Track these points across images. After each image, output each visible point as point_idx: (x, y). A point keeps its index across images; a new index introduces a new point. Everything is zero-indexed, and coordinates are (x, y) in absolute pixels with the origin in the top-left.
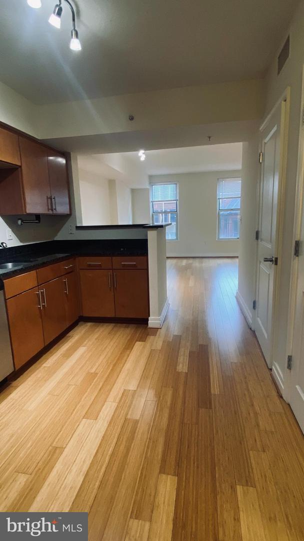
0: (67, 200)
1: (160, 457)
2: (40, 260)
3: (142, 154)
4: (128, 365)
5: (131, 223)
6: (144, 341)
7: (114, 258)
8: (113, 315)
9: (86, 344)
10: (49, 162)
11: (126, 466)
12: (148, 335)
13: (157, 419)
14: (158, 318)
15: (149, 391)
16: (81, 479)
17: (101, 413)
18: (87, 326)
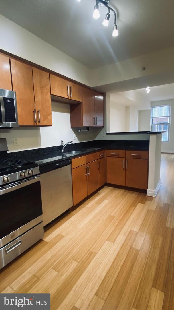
0: (103, 119)
1: (153, 276)
2: (88, 150)
3: (148, 89)
4: (133, 216)
5: (137, 131)
6: (144, 203)
7: (127, 151)
8: (124, 185)
9: (109, 199)
10: (96, 99)
11: (131, 276)
12: (146, 200)
13: (151, 253)
14: (153, 190)
15: (147, 234)
16: (104, 274)
17: (116, 240)
18: (109, 189)
